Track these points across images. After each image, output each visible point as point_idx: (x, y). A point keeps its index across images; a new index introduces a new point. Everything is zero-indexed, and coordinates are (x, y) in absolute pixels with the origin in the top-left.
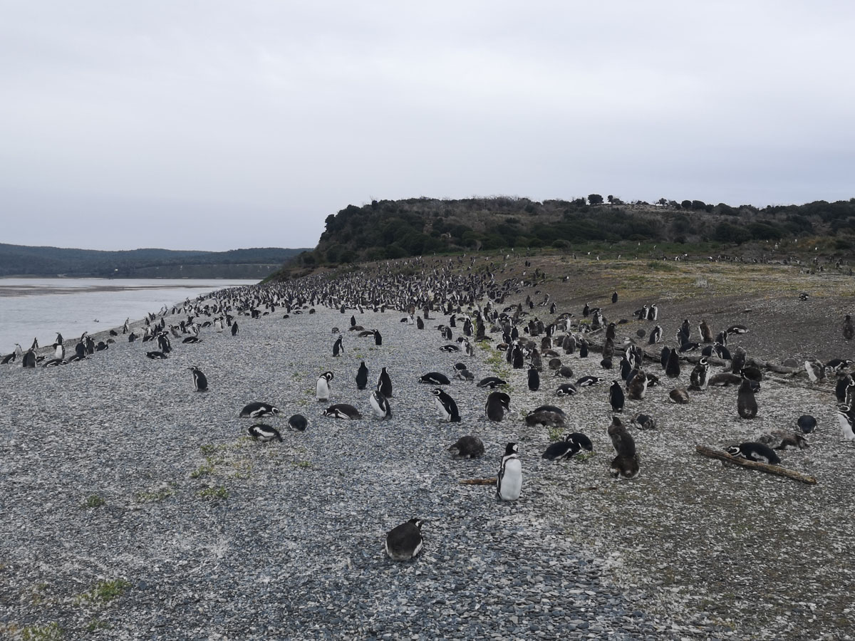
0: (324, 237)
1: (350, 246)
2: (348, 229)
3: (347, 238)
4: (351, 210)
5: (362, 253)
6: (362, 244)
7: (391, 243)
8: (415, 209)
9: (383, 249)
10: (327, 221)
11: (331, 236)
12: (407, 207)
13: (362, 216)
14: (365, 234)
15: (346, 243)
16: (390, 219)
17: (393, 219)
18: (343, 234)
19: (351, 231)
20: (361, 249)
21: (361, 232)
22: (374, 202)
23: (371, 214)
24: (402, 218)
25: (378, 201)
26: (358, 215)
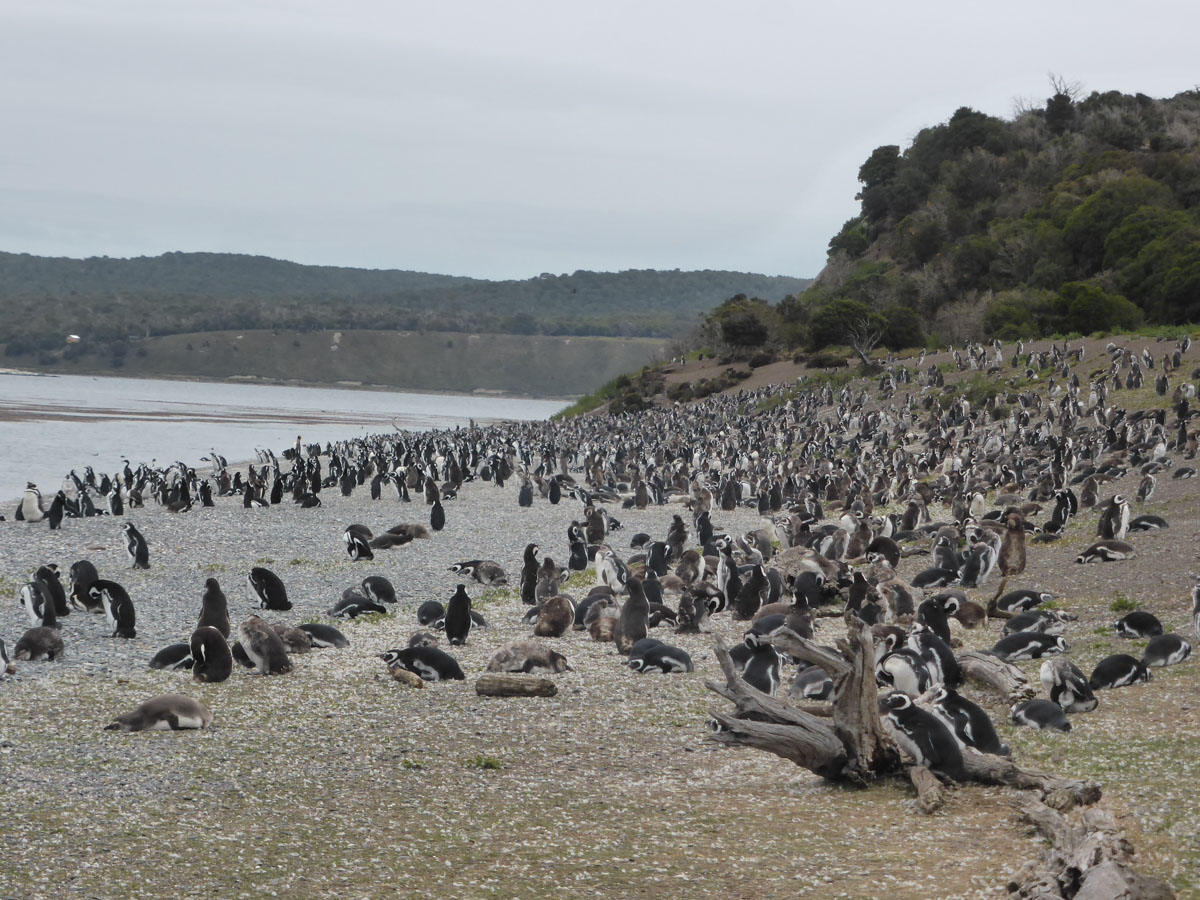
0: (847, 244)
1: (926, 280)
2: (935, 210)
3: (926, 249)
4: (969, 127)
5: (972, 311)
6: (978, 274)
7: (1089, 274)
9: (1052, 296)
10: (867, 172)
11: (874, 238)
12: (1178, 131)
13: (1002, 160)
14: (993, 234)
15: (919, 267)
16: (1102, 174)
17: (1111, 176)
18: (913, 231)
19: (945, 219)
20: (972, 295)
21: (982, 226)
22: (1060, 104)
23: (1039, 148)
24: (1151, 171)
25: (1079, 97)
26: (982, 153)
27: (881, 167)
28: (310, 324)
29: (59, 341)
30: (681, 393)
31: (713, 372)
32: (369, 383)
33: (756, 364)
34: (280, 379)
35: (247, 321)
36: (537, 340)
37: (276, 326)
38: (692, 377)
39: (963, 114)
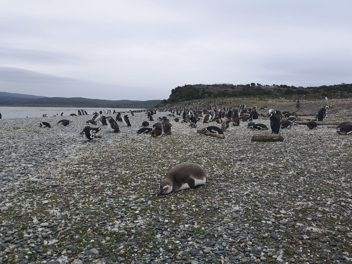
0: (171, 96)
1: (177, 98)
2: (177, 93)
3: (177, 96)
4: (179, 87)
5: (181, 100)
6: (181, 97)
8: (197, 87)
9: (187, 99)
10: (172, 91)
11: (173, 95)
12: (195, 87)
13: (182, 89)
14: (182, 94)
17: (190, 90)
21: (181, 94)
22: (185, 85)
23: (184, 89)
24: (193, 90)
26: (180, 89)
27: (173, 90)
28: (132, 104)
29: (114, 106)
30: (161, 106)
31: (163, 105)
32: (135, 108)
33: (166, 104)
34: (130, 108)
35: (127, 104)
36: (147, 105)
37: (129, 105)
38: (162, 105)
39: (178, 86)
